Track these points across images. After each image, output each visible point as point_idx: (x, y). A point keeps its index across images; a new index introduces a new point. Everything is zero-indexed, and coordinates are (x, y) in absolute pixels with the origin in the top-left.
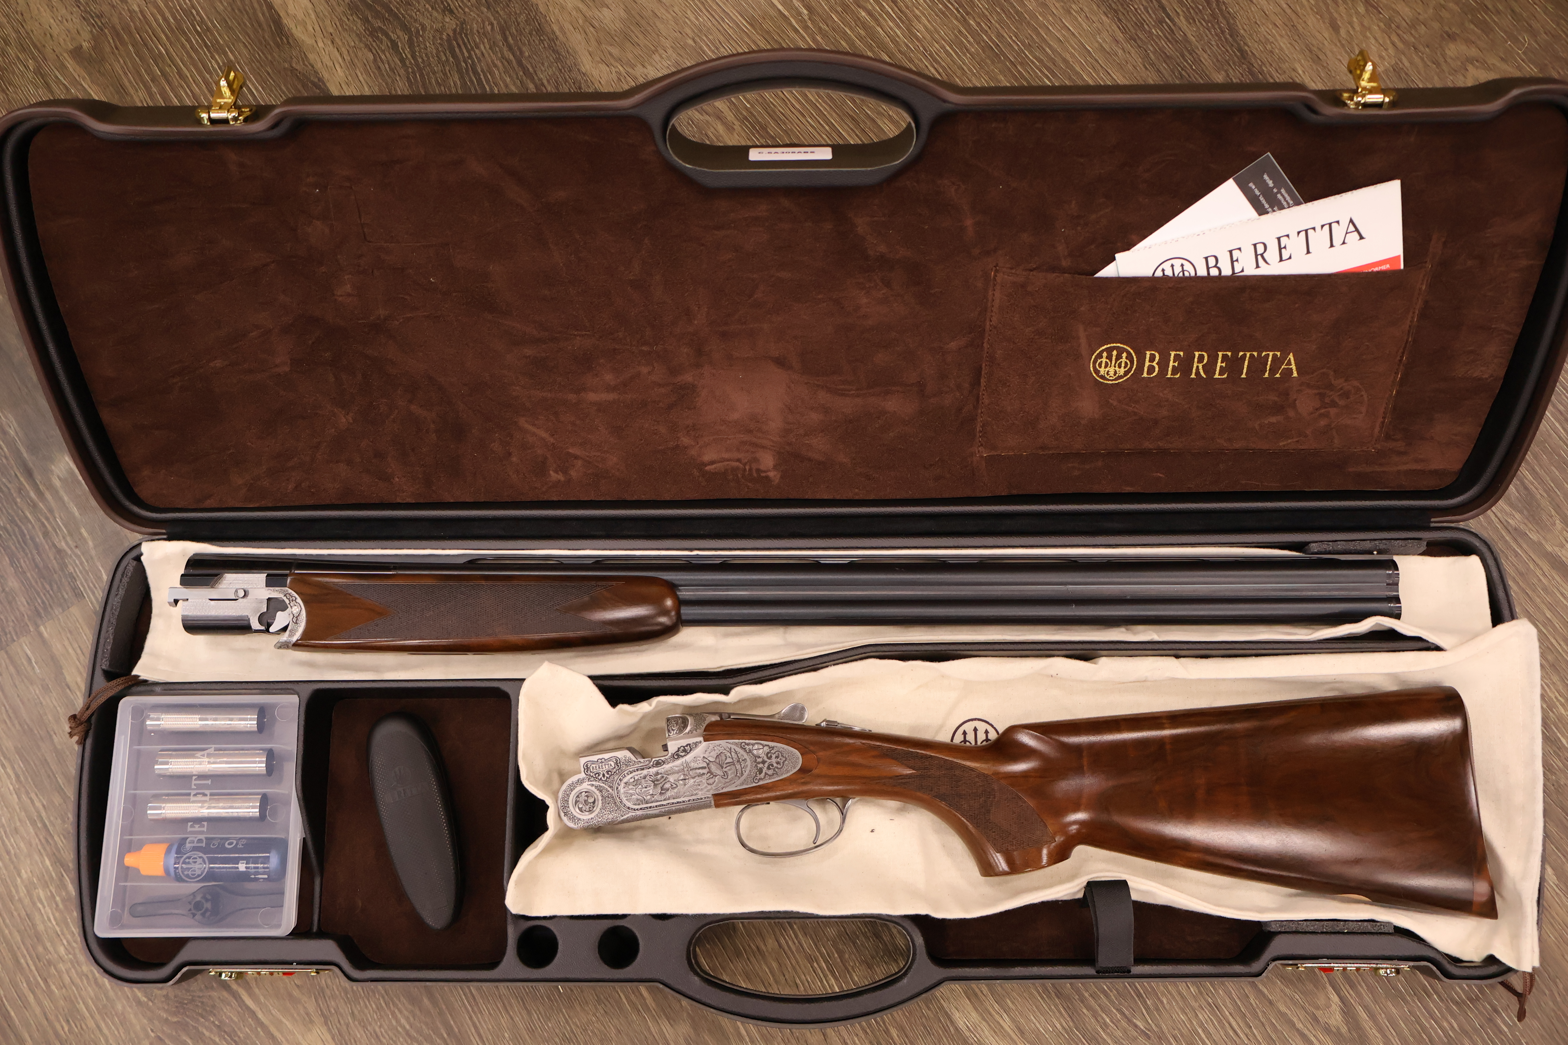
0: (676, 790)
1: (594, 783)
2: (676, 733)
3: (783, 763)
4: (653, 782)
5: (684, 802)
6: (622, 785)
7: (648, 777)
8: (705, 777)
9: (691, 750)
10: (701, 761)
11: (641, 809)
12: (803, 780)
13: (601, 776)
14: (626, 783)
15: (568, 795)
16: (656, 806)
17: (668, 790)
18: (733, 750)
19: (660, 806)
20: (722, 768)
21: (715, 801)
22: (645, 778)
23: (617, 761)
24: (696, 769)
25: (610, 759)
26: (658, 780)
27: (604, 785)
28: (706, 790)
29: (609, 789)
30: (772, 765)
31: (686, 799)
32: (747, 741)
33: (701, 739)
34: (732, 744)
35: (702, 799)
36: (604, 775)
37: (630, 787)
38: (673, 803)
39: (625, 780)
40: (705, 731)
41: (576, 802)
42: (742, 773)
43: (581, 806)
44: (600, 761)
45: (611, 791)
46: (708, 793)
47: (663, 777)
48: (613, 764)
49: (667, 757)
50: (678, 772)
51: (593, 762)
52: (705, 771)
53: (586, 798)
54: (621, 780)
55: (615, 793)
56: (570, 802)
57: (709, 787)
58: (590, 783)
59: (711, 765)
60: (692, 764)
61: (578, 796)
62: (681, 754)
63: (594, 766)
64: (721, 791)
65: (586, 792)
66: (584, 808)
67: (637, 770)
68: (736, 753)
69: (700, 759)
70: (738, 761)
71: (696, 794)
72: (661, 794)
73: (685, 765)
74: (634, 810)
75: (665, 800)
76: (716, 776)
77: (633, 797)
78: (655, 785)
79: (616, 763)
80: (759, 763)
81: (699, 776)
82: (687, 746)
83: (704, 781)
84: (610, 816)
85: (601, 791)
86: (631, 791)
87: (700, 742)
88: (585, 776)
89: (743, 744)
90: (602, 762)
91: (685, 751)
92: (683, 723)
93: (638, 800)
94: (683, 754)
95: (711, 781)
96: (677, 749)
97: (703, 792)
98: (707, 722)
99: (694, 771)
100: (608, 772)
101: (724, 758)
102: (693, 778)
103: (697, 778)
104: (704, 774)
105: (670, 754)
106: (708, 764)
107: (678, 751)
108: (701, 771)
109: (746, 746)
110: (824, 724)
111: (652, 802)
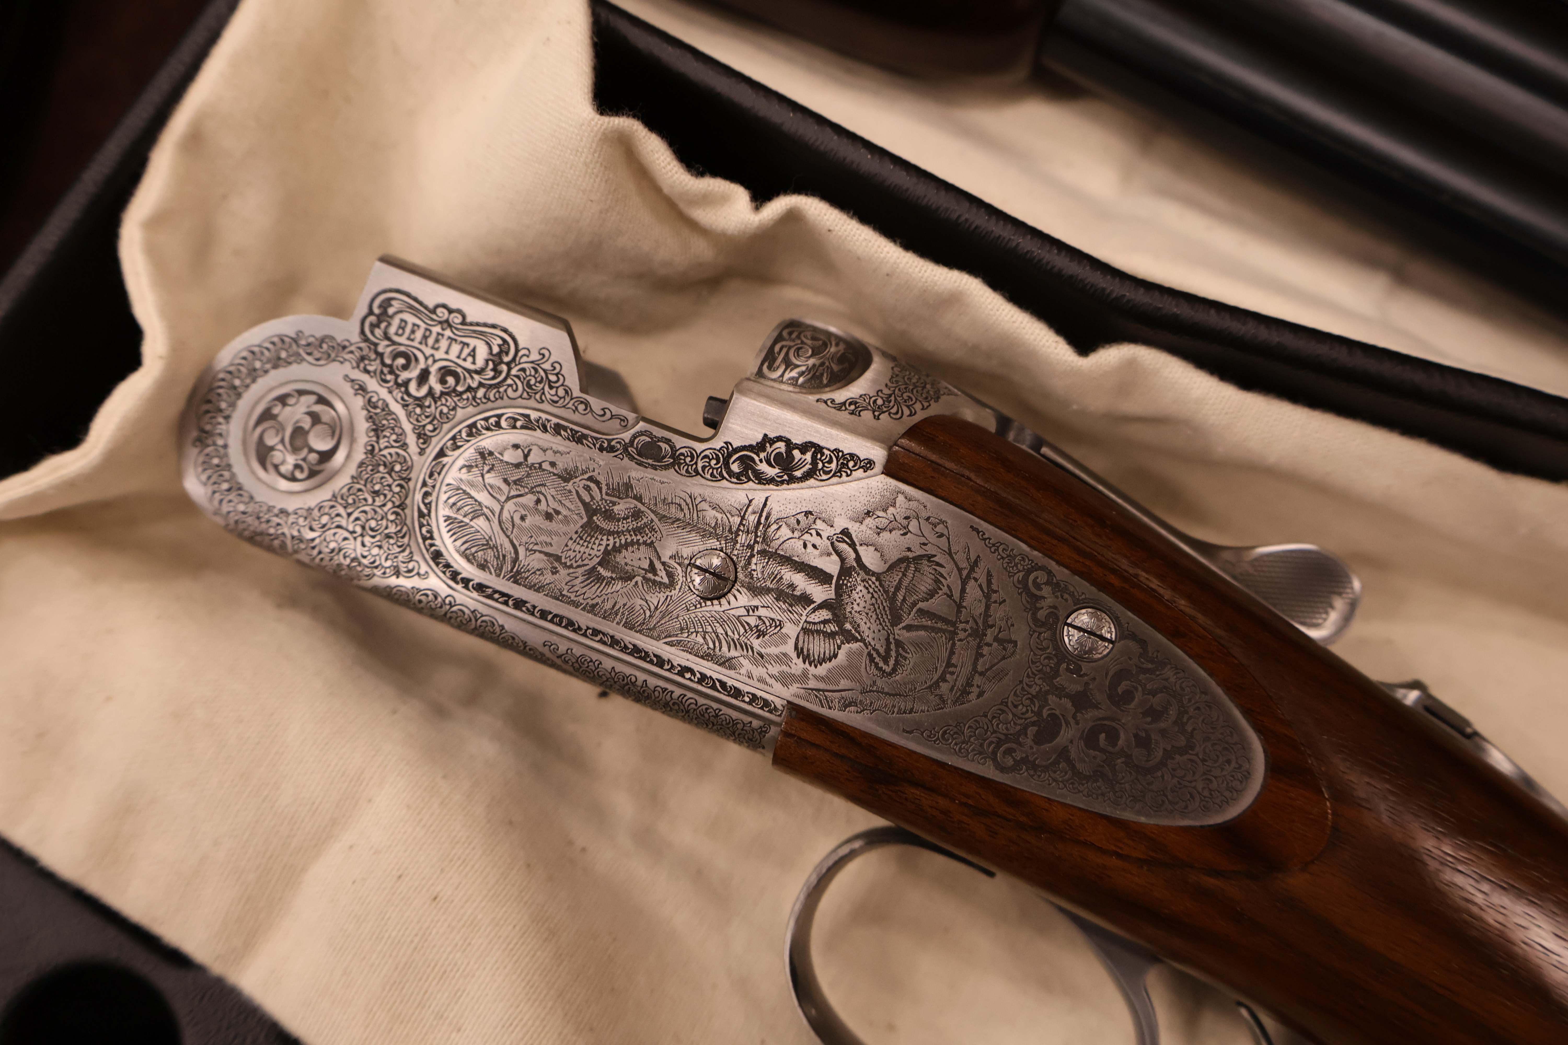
0: (655, 598)
1: (372, 384)
2: (794, 381)
3: (1168, 755)
4: (591, 511)
5: (660, 662)
6: (468, 453)
7: (580, 483)
8: (804, 614)
9: (809, 475)
10: (824, 543)
11: (480, 588)
12: (1211, 882)
13: (413, 373)
14: (483, 454)
15: (254, 374)
16: (544, 614)
17: (628, 577)
18: (980, 574)
19: (558, 619)
20: (896, 619)
21: (786, 734)
22: (567, 476)
23: (504, 349)
24: (787, 560)
25: (480, 330)
26: (609, 515)
27: (400, 413)
28: (775, 669)
29: (411, 439)
30: (1113, 737)
31: (680, 658)
32: (1061, 573)
33: (877, 453)
34: (995, 547)
35: (737, 693)
36: (424, 377)
37: (490, 478)
38: (614, 642)
39: (489, 441)
40: (912, 433)
41: (267, 416)
42: (965, 692)
43: (271, 440)
44: (442, 313)
45: (413, 448)
46: (778, 687)
47: (637, 515)
48: (482, 353)
49: (699, 447)
50: (709, 532)
51: (416, 306)
52: (820, 593)
53: (307, 423)
54: (473, 431)
55: (422, 465)
56: (243, 404)
57: (798, 666)
58: (357, 375)
59: (857, 578)
60: (785, 532)
61: (282, 400)
62: (763, 467)
63: (411, 319)
64: (835, 714)
65: (322, 400)
66: (277, 456)
67: (558, 429)
68: (988, 593)
69: (827, 532)
70: (977, 634)
71: (727, 663)
72: (592, 575)
73: (752, 519)
74: (454, 576)
75: (592, 609)
76: (849, 638)
77: (480, 523)
78: (590, 529)
79: (496, 360)
80: (1060, 692)
81: (781, 595)
82: (804, 448)
83: (791, 630)
84: (354, 548)
85: (377, 430)
86: (482, 497)
87: (868, 465)
88: (355, 337)
89: (1042, 577)
90: (447, 324)
91: (785, 462)
92: (842, 359)
93: (488, 545)
94: (772, 472)
95: (818, 646)
96: (756, 437)
97: (759, 671)
98: (935, 409)
99: (773, 567)
100: (445, 373)
101: (925, 584)
102: (755, 590)
103: (769, 599)
104: (805, 600)
105: (718, 444)
106: (845, 571)
107: (760, 447)
108: (801, 582)
109: (1046, 591)
110: (1411, 697)
111: (538, 588)
